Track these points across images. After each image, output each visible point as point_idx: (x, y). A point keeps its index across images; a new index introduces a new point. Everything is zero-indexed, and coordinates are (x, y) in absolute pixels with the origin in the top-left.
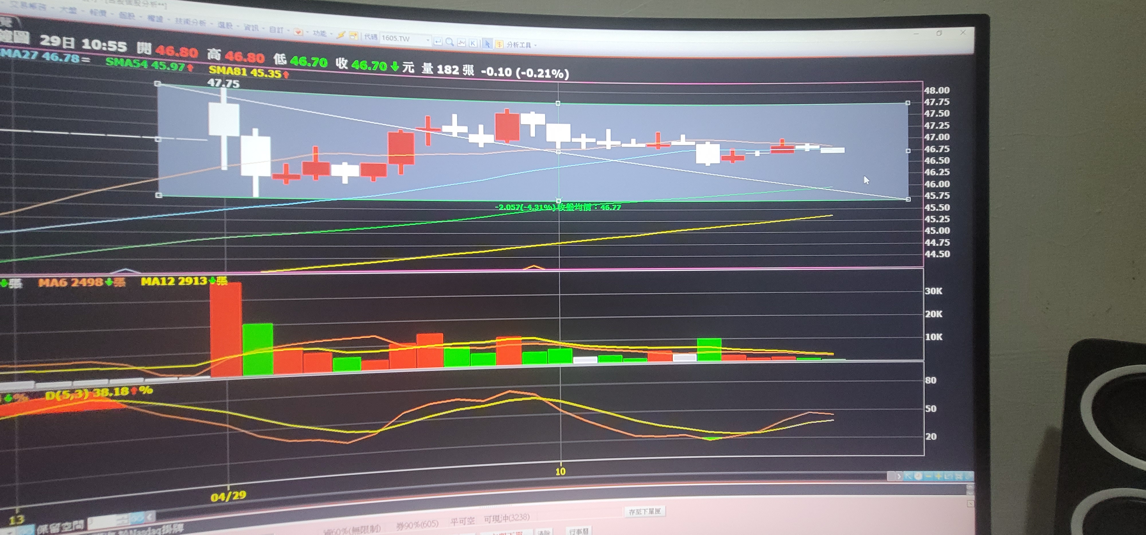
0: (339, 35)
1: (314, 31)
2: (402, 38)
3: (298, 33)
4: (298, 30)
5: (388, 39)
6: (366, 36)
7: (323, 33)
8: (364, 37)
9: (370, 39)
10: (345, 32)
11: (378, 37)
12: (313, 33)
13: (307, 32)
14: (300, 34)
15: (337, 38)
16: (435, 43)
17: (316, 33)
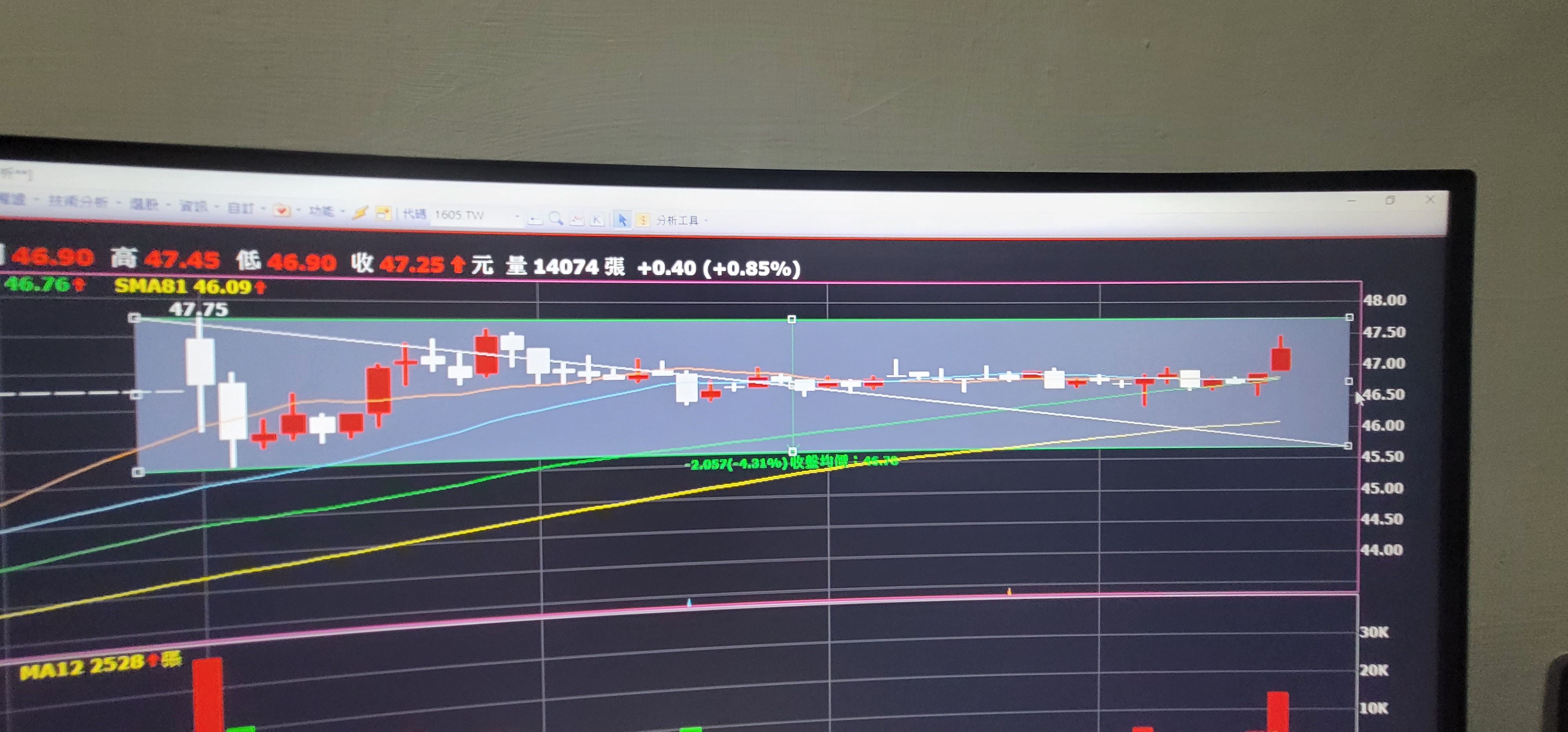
0: (357, 213)
1: (311, 208)
2: (471, 214)
3: (282, 211)
4: (282, 208)
5: (445, 216)
6: (405, 212)
7: (327, 211)
8: (402, 215)
9: (413, 217)
10: (367, 207)
11: (427, 213)
12: (309, 210)
13: (299, 210)
14: (285, 214)
15: (354, 219)
16: (531, 222)
17: (315, 211)
